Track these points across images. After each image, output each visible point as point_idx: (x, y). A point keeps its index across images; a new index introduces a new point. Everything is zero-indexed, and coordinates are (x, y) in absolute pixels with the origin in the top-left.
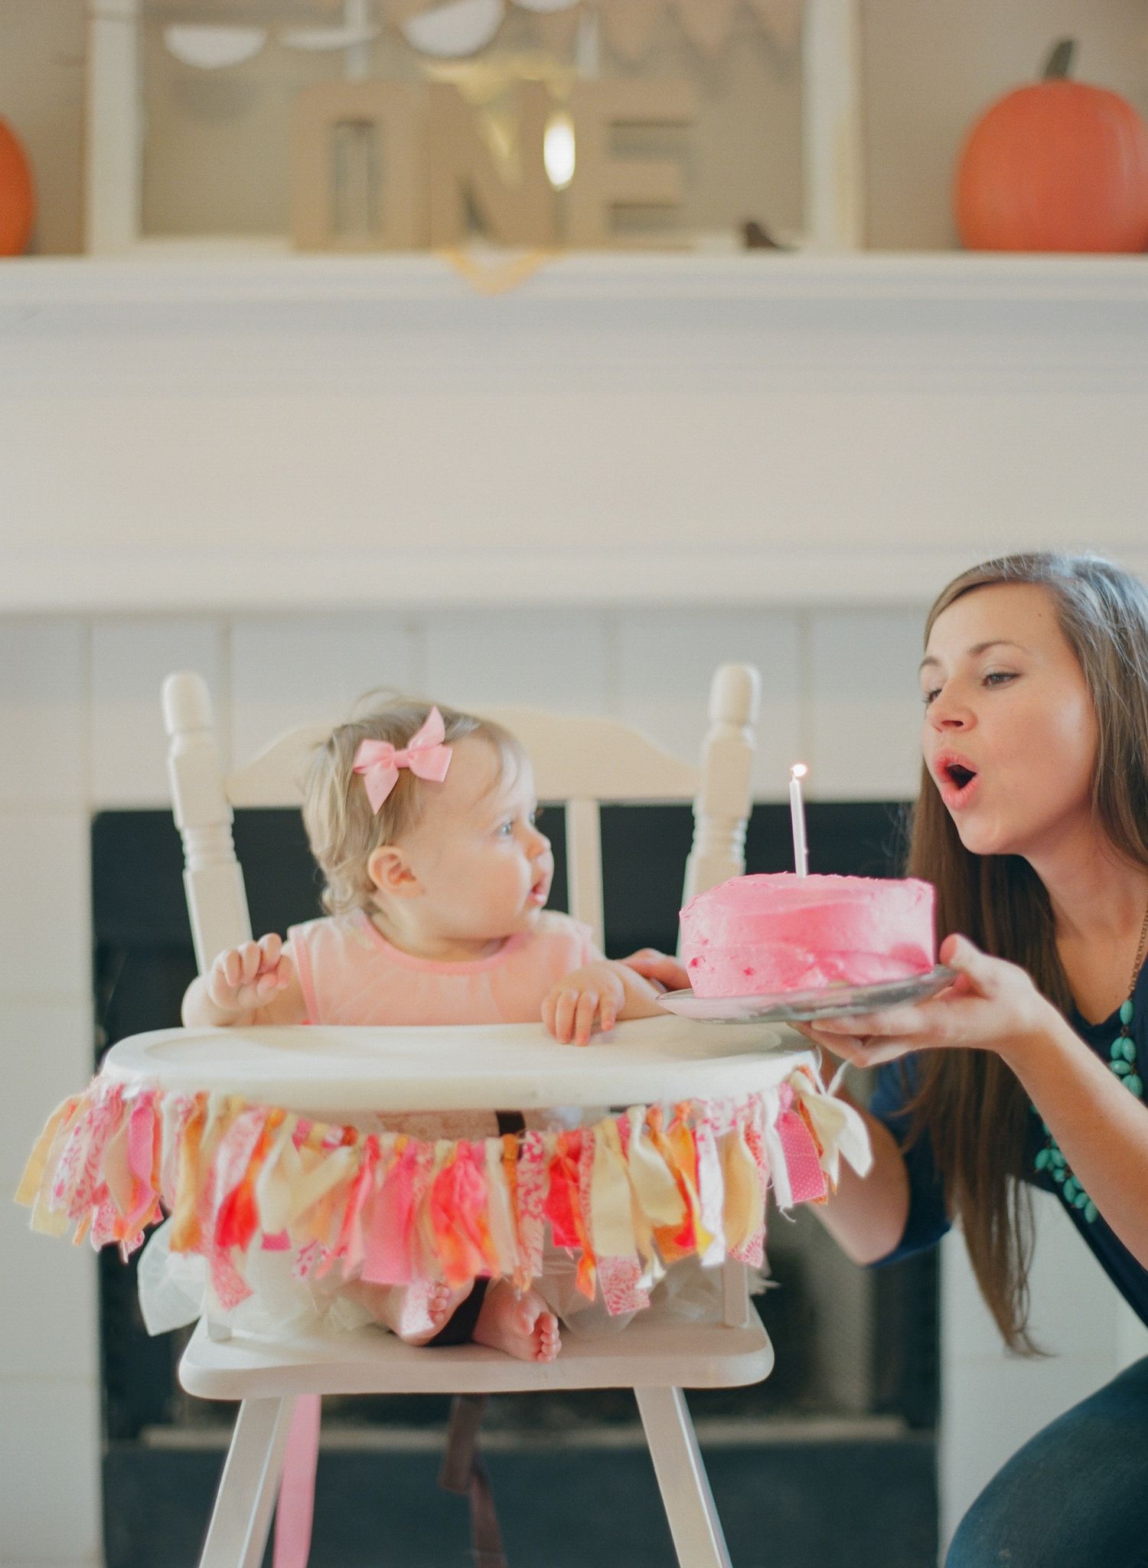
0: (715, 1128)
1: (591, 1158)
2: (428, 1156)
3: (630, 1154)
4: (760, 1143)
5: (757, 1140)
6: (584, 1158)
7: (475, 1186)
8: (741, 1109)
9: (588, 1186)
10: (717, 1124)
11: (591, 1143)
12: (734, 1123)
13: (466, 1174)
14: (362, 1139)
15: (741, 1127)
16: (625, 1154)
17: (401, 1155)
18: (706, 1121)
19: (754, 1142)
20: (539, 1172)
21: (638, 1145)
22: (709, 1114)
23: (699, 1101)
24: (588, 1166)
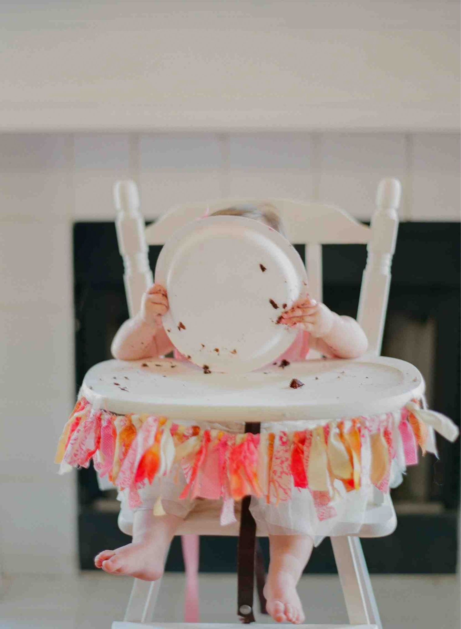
0: (370, 431)
1: (310, 443)
2: (233, 442)
3: (329, 442)
4: (391, 437)
5: (390, 435)
6: (307, 443)
7: (252, 453)
8: (383, 422)
9: (308, 457)
10: (371, 429)
11: (310, 436)
12: (379, 430)
13: (249, 449)
14: (202, 433)
15: (382, 430)
16: (326, 442)
17: (220, 440)
18: (366, 428)
19: (388, 435)
20: (286, 451)
21: (333, 440)
22: (368, 424)
23: (363, 417)
24: (308, 447)
